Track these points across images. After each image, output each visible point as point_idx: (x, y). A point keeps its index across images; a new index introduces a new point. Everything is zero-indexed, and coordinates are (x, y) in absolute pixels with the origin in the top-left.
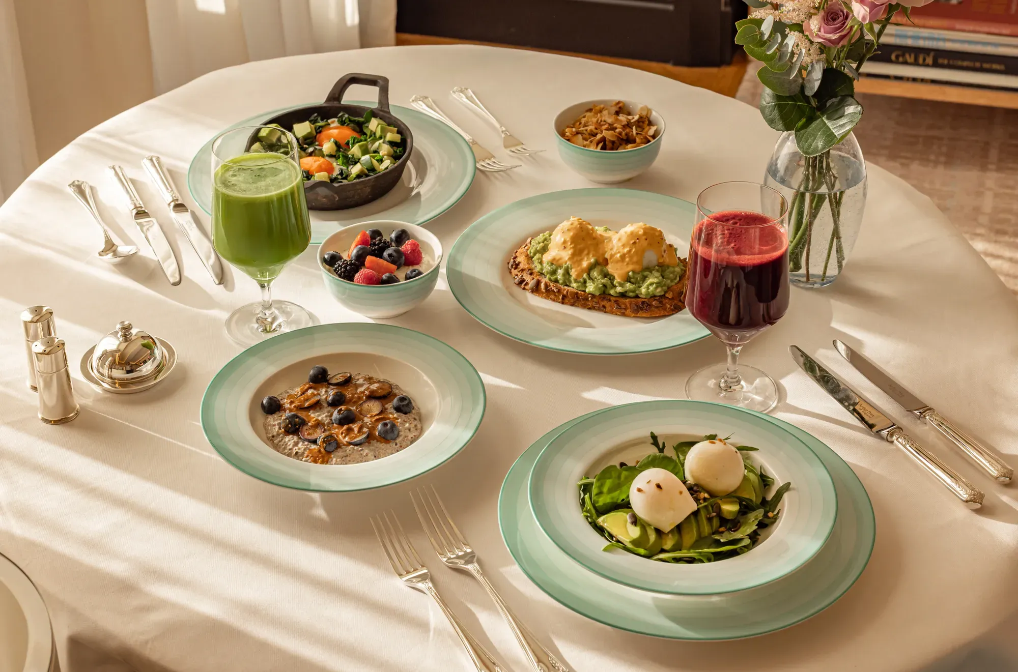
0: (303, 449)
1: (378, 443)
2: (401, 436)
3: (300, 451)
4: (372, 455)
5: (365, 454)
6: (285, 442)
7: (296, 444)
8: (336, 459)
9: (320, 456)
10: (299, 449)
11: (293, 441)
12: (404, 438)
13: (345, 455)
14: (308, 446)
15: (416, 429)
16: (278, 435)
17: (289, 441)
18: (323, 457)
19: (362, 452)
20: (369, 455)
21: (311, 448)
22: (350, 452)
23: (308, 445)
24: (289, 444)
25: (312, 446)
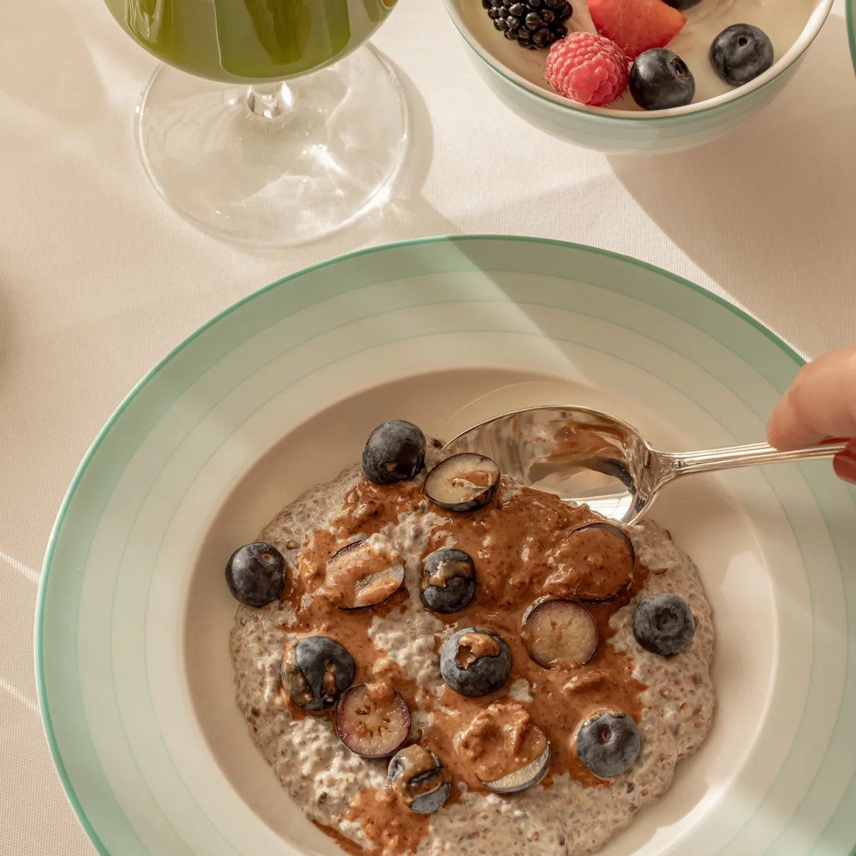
0: (343, 786)
1: (575, 787)
2: (647, 756)
3: (333, 793)
4: (551, 840)
5: (530, 834)
6: (290, 744)
7: (323, 760)
8: (443, 843)
9: (394, 823)
10: (332, 783)
11: (314, 746)
12: (655, 764)
13: (471, 830)
14: (361, 775)
15: (697, 725)
16: (272, 712)
17: (303, 743)
18: (402, 828)
19: (522, 825)
20: (545, 838)
21: (367, 783)
22: (487, 823)
23: (360, 767)
24: (302, 754)
25: (372, 773)
